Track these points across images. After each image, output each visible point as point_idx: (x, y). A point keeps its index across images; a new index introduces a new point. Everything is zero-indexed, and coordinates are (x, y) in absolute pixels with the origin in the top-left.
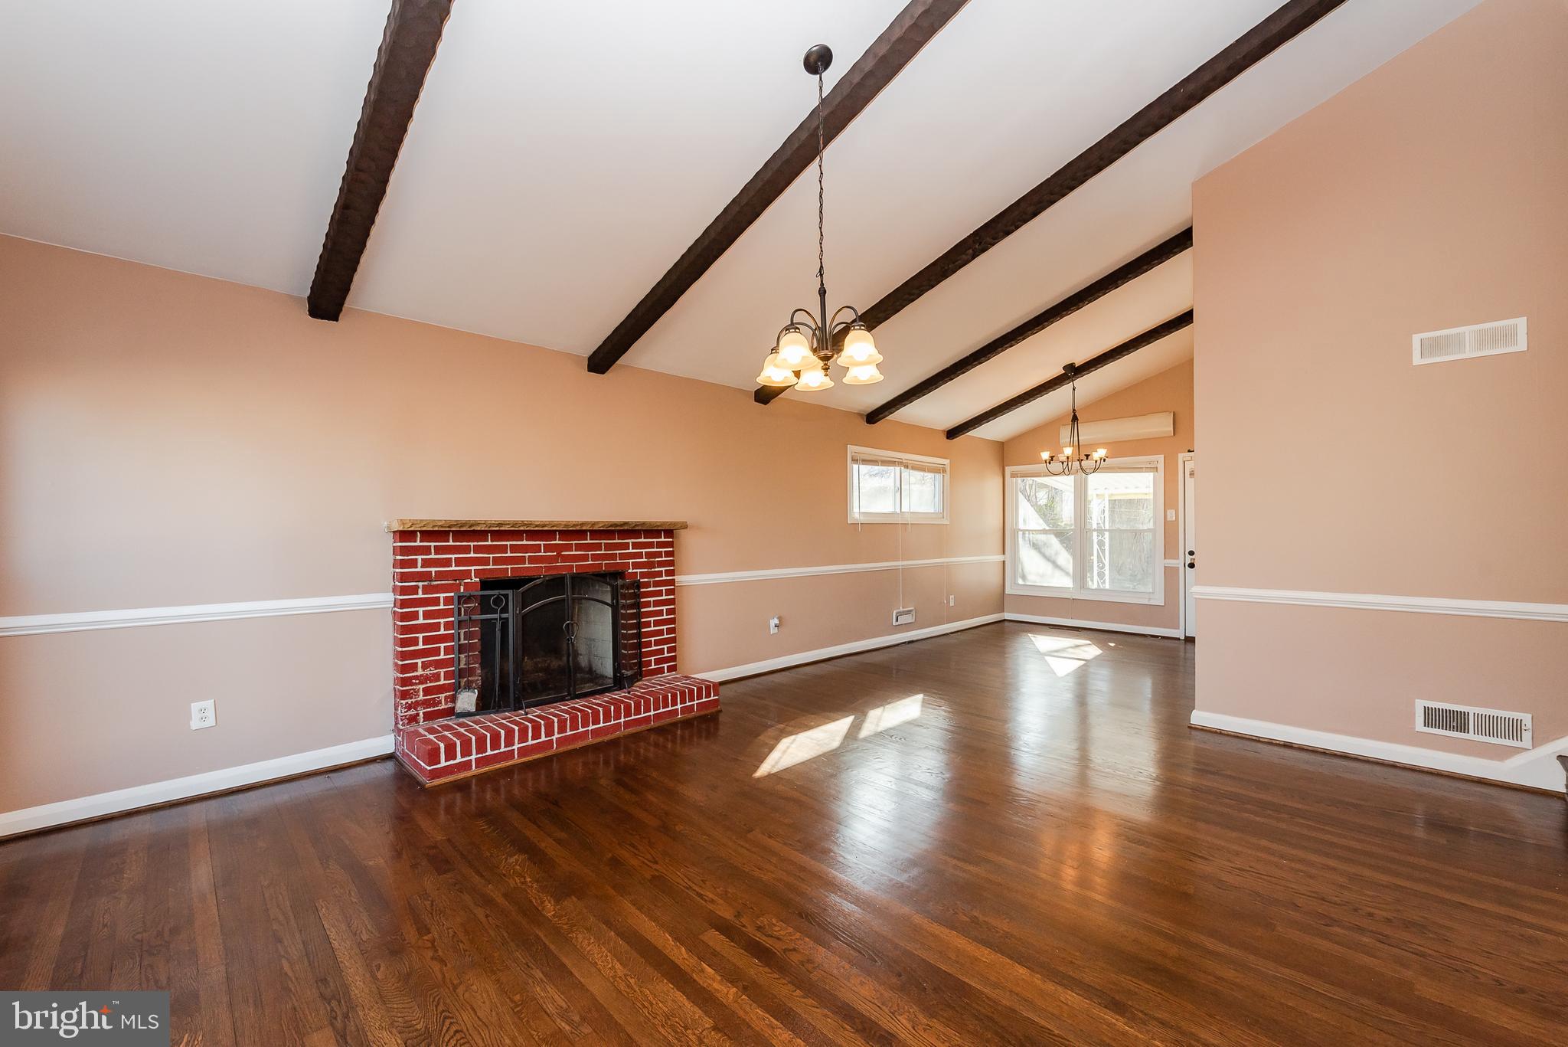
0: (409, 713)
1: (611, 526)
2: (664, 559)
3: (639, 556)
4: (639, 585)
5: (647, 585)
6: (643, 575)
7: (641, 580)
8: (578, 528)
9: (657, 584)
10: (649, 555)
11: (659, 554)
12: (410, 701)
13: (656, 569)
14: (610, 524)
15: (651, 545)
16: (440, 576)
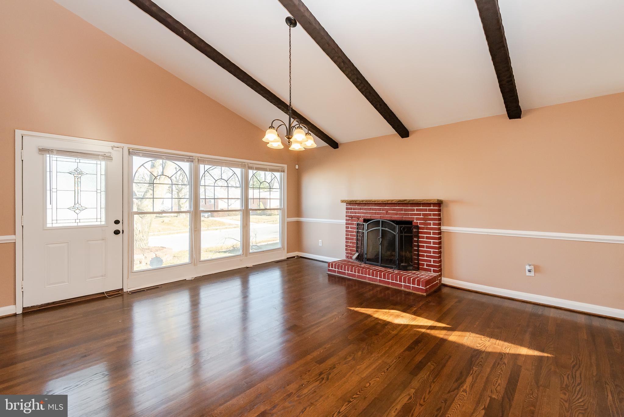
0: (347, 255)
1: (399, 201)
2: (432, 217)
3: (419, 215)
4: (418, 228)
5: (423, 228)
6: (421, 224)
7: (419, 226)
8: (386, 202)
9: (427, 229)
10: (424, 215)
11: (430, 215)
12: (347, 252)
13: (428, 222)
14: (399, 200)
15: (426, 210)
16: (355, 217)
